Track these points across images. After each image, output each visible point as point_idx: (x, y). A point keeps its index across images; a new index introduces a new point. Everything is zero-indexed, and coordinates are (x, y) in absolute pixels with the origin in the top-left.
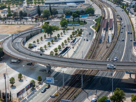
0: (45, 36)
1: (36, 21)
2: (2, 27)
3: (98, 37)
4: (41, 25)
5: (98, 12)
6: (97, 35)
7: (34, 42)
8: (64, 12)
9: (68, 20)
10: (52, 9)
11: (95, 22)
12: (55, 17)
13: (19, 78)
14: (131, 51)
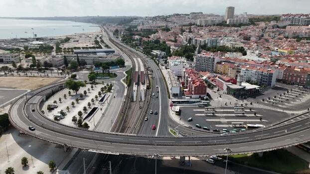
0: (70, 93)
1: (61, 73)
3: (130, 93)
4: (67, 78)
5: (128, 63)
6: (128, 90)
7: (55, 102)
8: (93, 62)
9: (97, 72)
10: (80, 60)
11: (126, 75)
12: (84, 68)
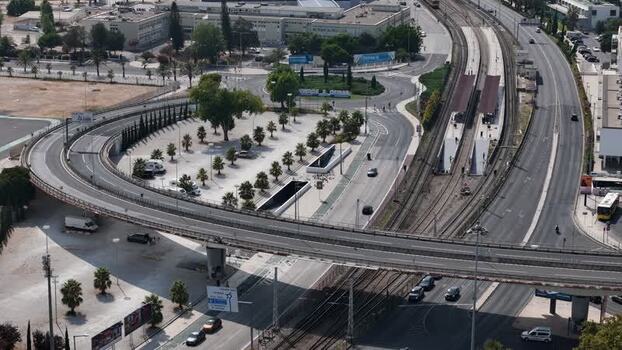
0: (202, 133)
1: (162, 72)
2: (18, 87)
3: (429, 151)
4: (183, 88)
6: (423, 139)
7: (157, 154)
8: (285, 36)
9: (302, 73)
10: (232, 23)
11: (422, 88)
12: (246, 58)
13: (96, 286)
14: (566, 214)
